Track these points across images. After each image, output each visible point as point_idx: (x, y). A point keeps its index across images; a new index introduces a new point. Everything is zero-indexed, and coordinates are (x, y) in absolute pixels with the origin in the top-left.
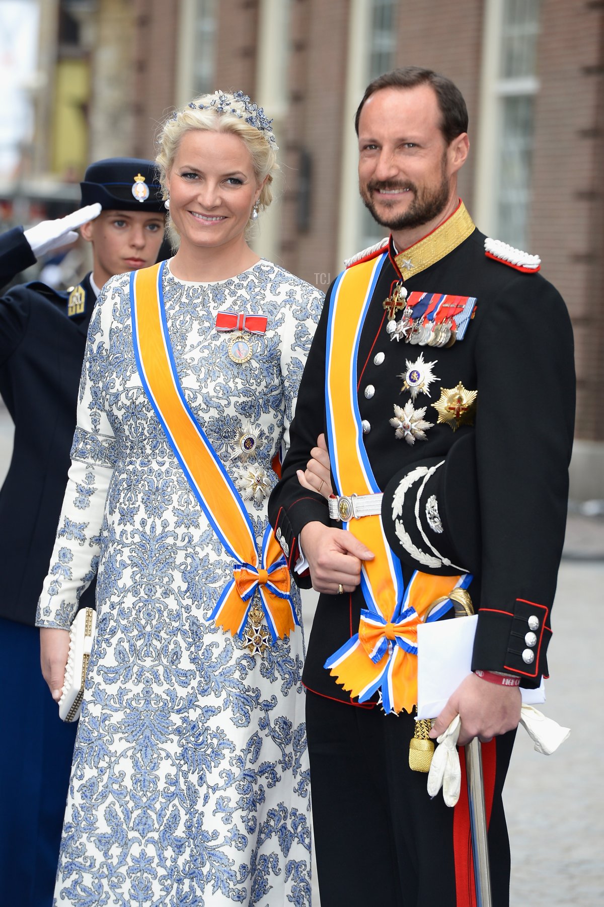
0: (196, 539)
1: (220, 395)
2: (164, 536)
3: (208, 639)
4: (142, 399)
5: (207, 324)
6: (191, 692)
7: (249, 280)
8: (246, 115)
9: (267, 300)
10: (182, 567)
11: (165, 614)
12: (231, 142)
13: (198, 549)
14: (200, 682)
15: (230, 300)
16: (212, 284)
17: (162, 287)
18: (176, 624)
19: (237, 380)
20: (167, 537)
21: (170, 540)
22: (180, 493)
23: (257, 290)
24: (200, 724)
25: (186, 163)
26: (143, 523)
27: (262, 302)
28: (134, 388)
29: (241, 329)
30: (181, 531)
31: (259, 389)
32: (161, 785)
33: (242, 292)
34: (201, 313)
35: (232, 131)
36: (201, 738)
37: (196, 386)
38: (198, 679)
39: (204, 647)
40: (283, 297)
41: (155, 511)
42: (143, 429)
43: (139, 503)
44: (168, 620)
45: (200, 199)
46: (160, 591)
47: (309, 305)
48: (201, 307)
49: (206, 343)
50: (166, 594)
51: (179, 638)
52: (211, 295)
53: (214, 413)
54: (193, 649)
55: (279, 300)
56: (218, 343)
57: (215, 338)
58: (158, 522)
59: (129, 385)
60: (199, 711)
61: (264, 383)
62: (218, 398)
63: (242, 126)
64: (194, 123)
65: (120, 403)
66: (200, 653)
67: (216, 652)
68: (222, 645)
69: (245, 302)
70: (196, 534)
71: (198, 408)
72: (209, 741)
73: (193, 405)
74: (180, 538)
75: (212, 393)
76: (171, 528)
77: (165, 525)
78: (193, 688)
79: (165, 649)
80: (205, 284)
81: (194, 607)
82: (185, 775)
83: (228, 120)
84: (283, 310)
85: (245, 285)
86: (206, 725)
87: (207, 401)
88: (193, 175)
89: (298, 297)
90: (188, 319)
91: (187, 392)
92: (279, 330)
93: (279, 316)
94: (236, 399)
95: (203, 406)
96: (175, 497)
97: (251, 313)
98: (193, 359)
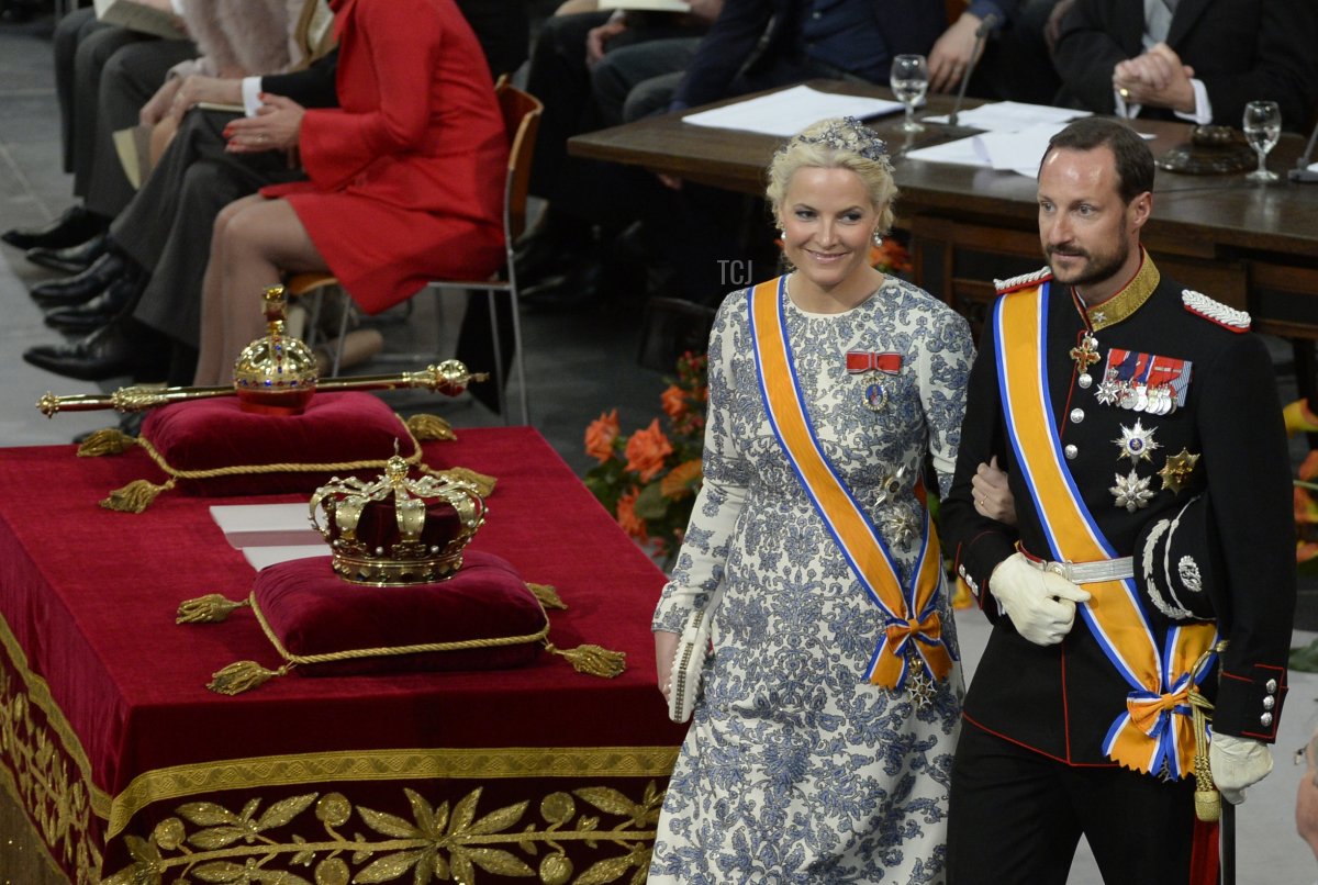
0: (845, 590)
1: (861, 447)
2: (811, 585)
3: (860, 689)
4: (775, 448)
5: (837, 364)
6: (838, 737)
7: (875, 308)
8: (858, 146)
9: (897, 331)
10: (830, 617)
11: (809, 663)
12: (844, 176)
13: (847, 599)
14: (849, 730)
15: (857, 335)
16: (838, 316)
17: (783, 318)
18: (821, 673)
19: (877, 427)
20: (813, 587)
21: (817, 591)
22: (826, 542)
23: (886, 320)
24: (848, 771)
25: (800, 202)
26: (787, 571)
27: (892, 334)
28: (766, 436)
29: (873, 369)
30: (830, 581)
31: (899, 431)
32: (788, 823)
33: (870, 324)
34: (829, 351)
35: (844, 165)
36: (848, 785)
37: (834, 438)
38: (848, 726)
39: (856, 696)
40: (914, 327)
41: (801, 561)
42: (781, 475)
43: (781, 550)
44: (812, 669)
45: (817, 239)
46: (804, 641)
47: (942, 335)
48: (828, 344)
49: (838, 388)
50: (810, 645)
51: (824, 684)
52: (837, 330)
53: (856, 464)
54: (841, 696)
55: (910, 330)
56: (851, 387)
57: (848, 380)
58: (804, 572)
59: (760, 432)
60: (846, 758)
61: (903, 424)
62: (858, 449)
63: (855, 160)
64: (804, 160)
65: (752, 450)
66: (851, 701)
67: (869, 703)
68: (876, 695)
69: (874, 335)
70: (846, 584)
71: (839, 461)
72: (858, 789)
73: (834, 457)
74: (828, 588)
75: (852, 446)
76: (818, 578)
77: (812, 574)
78: (840, 734)
79: (808, 697)
80: (830, 317)
81: (843, 657)
82: (820, 817)
83: (840, 155)
84: (915, 342)
85: (873, 315)
86: (855, 773)
87: (848, 453)
88: (811, 213)
89: (929, 326)
90: (815, 358)
91: (825, 444)
92: (914, 365)
93: (912, 349)
94: (878, 447)
95: (844, 459)
96: (821, 547)
97: (882, 350)
98: (826, 406)
